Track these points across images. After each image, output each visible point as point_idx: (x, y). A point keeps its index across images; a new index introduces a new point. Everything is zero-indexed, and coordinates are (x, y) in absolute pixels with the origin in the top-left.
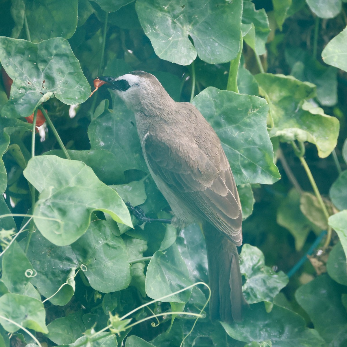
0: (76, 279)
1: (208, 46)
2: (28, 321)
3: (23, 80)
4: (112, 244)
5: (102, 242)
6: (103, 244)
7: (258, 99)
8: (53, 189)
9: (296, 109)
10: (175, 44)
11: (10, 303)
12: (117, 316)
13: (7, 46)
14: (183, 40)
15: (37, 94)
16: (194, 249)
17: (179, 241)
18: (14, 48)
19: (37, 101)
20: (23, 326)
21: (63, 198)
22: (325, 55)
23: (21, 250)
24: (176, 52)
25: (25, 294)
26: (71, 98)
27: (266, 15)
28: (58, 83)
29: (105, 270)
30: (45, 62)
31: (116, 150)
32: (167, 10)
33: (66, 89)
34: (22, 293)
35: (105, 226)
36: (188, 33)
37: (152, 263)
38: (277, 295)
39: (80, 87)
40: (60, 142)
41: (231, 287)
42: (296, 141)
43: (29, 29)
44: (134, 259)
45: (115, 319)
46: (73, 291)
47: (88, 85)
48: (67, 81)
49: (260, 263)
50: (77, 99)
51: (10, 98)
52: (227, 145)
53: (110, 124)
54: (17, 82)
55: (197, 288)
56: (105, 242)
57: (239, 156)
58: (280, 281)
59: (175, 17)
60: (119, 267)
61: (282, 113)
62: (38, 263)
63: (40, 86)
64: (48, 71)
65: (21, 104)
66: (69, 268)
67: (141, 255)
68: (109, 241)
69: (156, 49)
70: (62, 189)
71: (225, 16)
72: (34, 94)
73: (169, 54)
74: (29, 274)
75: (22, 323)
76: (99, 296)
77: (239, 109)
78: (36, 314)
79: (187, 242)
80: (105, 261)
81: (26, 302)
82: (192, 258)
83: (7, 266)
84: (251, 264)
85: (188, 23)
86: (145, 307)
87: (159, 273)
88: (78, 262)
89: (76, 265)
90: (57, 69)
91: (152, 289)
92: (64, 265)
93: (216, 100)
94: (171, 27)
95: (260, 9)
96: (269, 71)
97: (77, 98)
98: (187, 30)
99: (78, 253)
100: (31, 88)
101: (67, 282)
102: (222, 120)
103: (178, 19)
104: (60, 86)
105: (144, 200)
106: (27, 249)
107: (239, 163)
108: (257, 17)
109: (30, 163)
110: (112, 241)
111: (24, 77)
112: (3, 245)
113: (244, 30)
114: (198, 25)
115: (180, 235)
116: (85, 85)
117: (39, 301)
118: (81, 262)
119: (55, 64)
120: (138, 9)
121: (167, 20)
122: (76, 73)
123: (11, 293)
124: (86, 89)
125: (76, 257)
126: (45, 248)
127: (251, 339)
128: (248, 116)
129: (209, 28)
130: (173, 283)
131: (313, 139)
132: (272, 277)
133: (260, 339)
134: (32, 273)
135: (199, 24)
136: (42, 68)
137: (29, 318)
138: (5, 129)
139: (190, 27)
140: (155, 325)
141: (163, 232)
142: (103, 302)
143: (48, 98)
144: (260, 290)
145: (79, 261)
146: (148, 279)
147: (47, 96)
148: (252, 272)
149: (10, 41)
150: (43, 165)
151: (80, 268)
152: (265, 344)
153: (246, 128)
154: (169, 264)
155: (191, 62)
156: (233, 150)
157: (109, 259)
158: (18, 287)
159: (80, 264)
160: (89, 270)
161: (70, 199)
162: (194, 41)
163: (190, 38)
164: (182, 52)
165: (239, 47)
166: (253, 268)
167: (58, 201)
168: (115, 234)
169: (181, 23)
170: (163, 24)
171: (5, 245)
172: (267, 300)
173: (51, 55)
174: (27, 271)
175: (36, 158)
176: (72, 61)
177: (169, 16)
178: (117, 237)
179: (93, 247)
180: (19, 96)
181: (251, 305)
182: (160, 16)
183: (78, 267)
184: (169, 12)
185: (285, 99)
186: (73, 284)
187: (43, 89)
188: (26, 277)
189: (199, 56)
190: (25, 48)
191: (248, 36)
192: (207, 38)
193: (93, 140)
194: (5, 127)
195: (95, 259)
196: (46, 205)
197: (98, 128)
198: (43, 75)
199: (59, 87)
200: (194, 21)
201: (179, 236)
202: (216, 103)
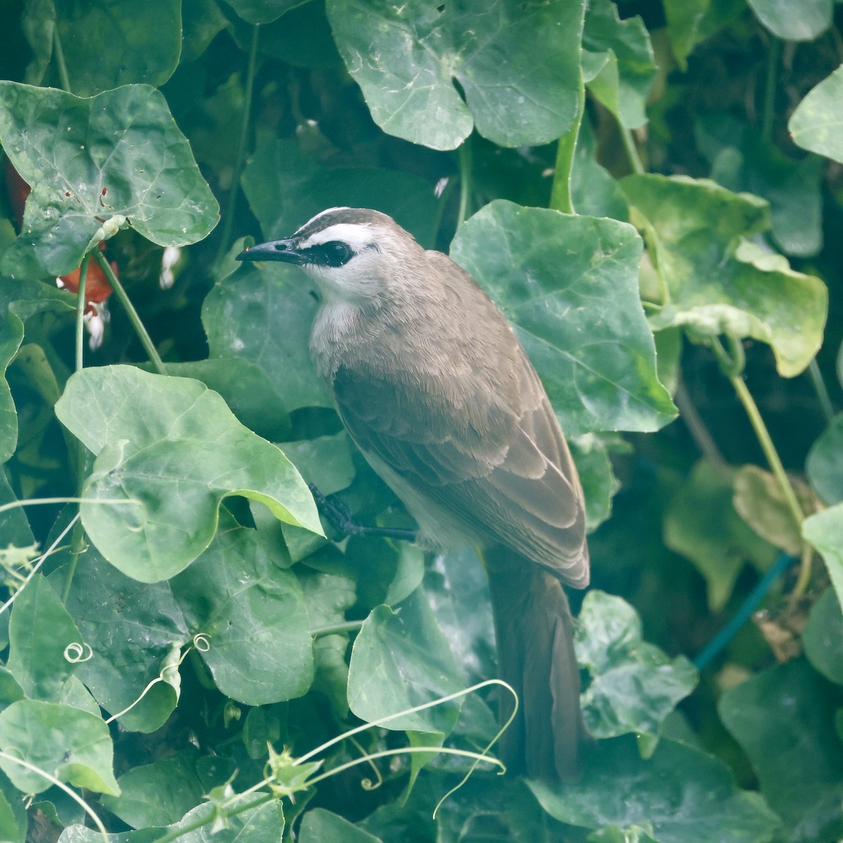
0: (182, 669)
1: (500, 104)
2: (71, 767)
3: (54, 188)
4: (271, 587)
5: (246, 582)
6: (251, 586)
7: (615, 226)
8: (126, 447)
9: (720, 259)
10: (421, 100)
11: (28, 725)
12: (286, 755)
13: (17, 103)
14: (438, 88)
15: (89, 222)
16: (467, 603)
17: (433, 581)
18: (32, 110)
19: (87, 236)
20: (59, 779)
21: (152, 469)
22: (798, 127)
23: (55, 596)
24: (424, 117)
25: (64, 702)
26: (169, 231)
27: (645, 33)
28: (138, 194)
29: (253, 649)
30: (107, 142)
31: (273, 360)
32: (403, 17)
33: (158, 208)
34: (58, 701)
35: (254, 544)
36: (452, 73)
37: (365, 634)
38: (669, 716)
39: (192, 205)
40: (144, 339)
41: (554, 696)
42: (724, 339)
43: (67, 65)
44: (322, 626)
45: (283, 760)
46: (176, 697)
47: (212, 199)
48: (159, 190)
49: (629, 638)
50: (185, 232)
51: (24, 230)
52: (543, 341)
53: (258, 297)
54: (41, 190)
55: (474, 696)
56: (255, 581)
57: (574, 367)
58: (678, 682)
59: (421, 33)
60: (286, 644)
61: (687, 269)
62: (92, 627)
63: (95, 202)
64: (115, 165)
65: (48, 245)
66: (165, 642)
67: (339, 617)
68: (264, 581)
69: (373, 109)
70: (151, 446)
71: (541, 31)
72: (81, 220)
73: (406, 121)
74: (73, 654)
75: (57, 772)
76: (235, 713)
77: (569, 252)
78: (90, 750)
79: (453, 584)
80: (252, 629)
81: (66, 721)
82: (463, 625)
83: (22, 635)
84: (606, 641)
85: (453, 48)
86: (347, 739)
87: (383, 661)
88: (187, 630)
89: (183, 636)
90: (135, 161)
91: (364, 697)
92: (155, 634)
93: (513, 232)
94: (410, 56)
95: (630, 17)
96: (651, 169)
97: (184, 230)
98: (449, 66)
99: (187, 606)
100: (75, 208)
101: (161, 675)
102: (529, 280)
103: (429, 38)
104: (144, 203)
105: (349, 478)
106: (67, 592)
107: (574, 383)
108: (625, 38)
109: (72, 384)
110: (271, 581)
111: (56, 180)
112: (10, 583)
113: (589, 66)
114: (475, 55)
115: (435, 565)
116: (204, 198)
117: (97, 718)
118: (194, 629)
119: (132, 149)
120: (332, 13)
121: (403, 39)
122: (182, 171)
123: (29, 699)
124: (206, 208)
125: (182, 618)
126: (108, 593)
127: (602, 820)
128: (592, 269)
129: (502, 61)
130: (416, 686)
131: (764, 330)
132: (656, 672)
133: (623, 818)
134: (80, 652)
135: (479, 51)
136: (100, 159)
137: (74, 759)
138: (11, 305)
139: (458, 58)
140: (372, 785)
141: (393, 561)
142: (246, 728)
143: (113, 231)
144: (625, 703)
145: (190, 627)
146: (353, 673)
147: (113, 224)
148: (607, 660)
149: (24, 92)
150: (103, 389)
151: (191, 644)
152: (636, 830)
153: (588, 297)
154: (408, 641)
155: (459, 142)
156: (557, 351)
157: (262, 623)
158: (48, 684)
159: (193, 635)
160: (214, 648)
161: (169, 470)
162: (467, 92)
163: (456, 83)
164: (438, 117)
165: (576, 106)
166: (610, 650)
167: (140, 475)
168: (279, 563)
169: (436, 49)
170: (392, 49)
171: (15, 584)
172: (642, 729)
173: (121, 127)
174: (70, 647)
175: (86, 374)
176: (172, 140)
177: (407, 32)
178: (282, 570)
179: (224, 593)
180: (44, 225)
182: (386, 30)
183: (188, 641)
184: (406, 21)
185: (694, 235)
186: (176, 682)
187: (103, 209)
188: (66, 661)
189: (479, 128)
190: (59, 110)
191: (599, 80)
192: (498, 85)
193: (217, 334)
194: (13, 300)
195: (230, 624)
196: (112, 485)
197: (229, 307)
198: (101, 175)
199: (141, 205)
200: (467, 42)
201: (432, 569)
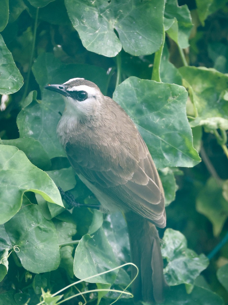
0: (9, 259)
1: (132, 39)
4: (44, 227)
5: (34, 225)
6: (35, 227)
7: (177, 87)
9: (217, 99)
10: (101, 37)
12: (48, 293)
14: (108, 33)
16: (119, 233)
17: (106, 225)
24: (103, 44)
26: (4, 89)
27: (189, 11)
29: (37, 252)
31: (44, 139)
32: (94, 5)
35: (37, 210)
36: (114, 27)
37: (80, 245)
38: (198, 277)
39: (13, 78)
41: (153, 269)
42: (219, 130)
45: (47, 295)
46: (7, 270)
47: (20, 76)
49: (182, 247)
50: (10, 89)
52: (148, 131)
53: (39, 114)
55: (122, 269)
56: (37, 225)
57: (161, 142)
58: (201, 264)
59: (101, 11)
60: (49, 249)
61: (205, 103)
66: (2, 249)
67: (70, 239)
68: (41, 225)
69: (83, 41)
71: (148, 11)
73: (96, 46)
76: (30, 276)
77: (159, 97)
79: (113, 226)
80: (36, 244)
82: (118, 241)
84: (173, 248)
85: (114, 17)
86: (73, 286)
87: (87, 256)
88: (11, 244)
89: (9, 246)
91: (80, 270)
93: (138, 89)
94: (97, 20)
95: (183, 5)
96: (191, 64)
97: (10, 88)
98: (113, 24)
99: (11, 235)
101: (1, 261)
102: (144, 108)
103: (105, 13)
105: (74, 185)
107: (161, 148)
108: (180, 13)
110: (44, 225)
113: (166, 24)
114: (123, 20)
115: (107, 218)
116: (17, 75)
118: (14, 244)
120: (67, 4)
121: (95, 14)
122: (9, 65)
124: (18, 79)
125: (10, 239)
128: (168, 104)
129: (133, 22)
130: (100, 266)
132: (193, 260)
135: (124, 18)
139: (116, 21)
141: (91, 217)
142: (34, 282)
144: (181, 272)
145: (12, 243)
146: (76, 261)
148: (174, 255)
151: (13, 249)
153: (166, 115)
154: (97, 248)
155: (116, 54)
156: (154, 136)
157: (40, 241)
159: (13, 246)
160: (22, 251)
161: (4, 182)
162: (119, 34)
163: (115, 31)
164: (108, 44)
165: (162, 40)
166: (175, 252)
168: (47, 218)
169: (107, 17)
170: (90, 18)
172: (187, 282)
176: (5, 53)
177: (96, 11)
178: (48, 220)
179: (25, 229)
181: (172, 287)
182: (88, 10)
183: (11, 248)
184: (96, 7)
185: (207, 90)
186: (6, 264)
189: (124, 48)
191: (171, 30)
192: (132, 31)
193: (22, 129)
195: (28, 242)
197: (27, 118)
200: (119, 15)
201: (106, 220)
202: (137, 92)
